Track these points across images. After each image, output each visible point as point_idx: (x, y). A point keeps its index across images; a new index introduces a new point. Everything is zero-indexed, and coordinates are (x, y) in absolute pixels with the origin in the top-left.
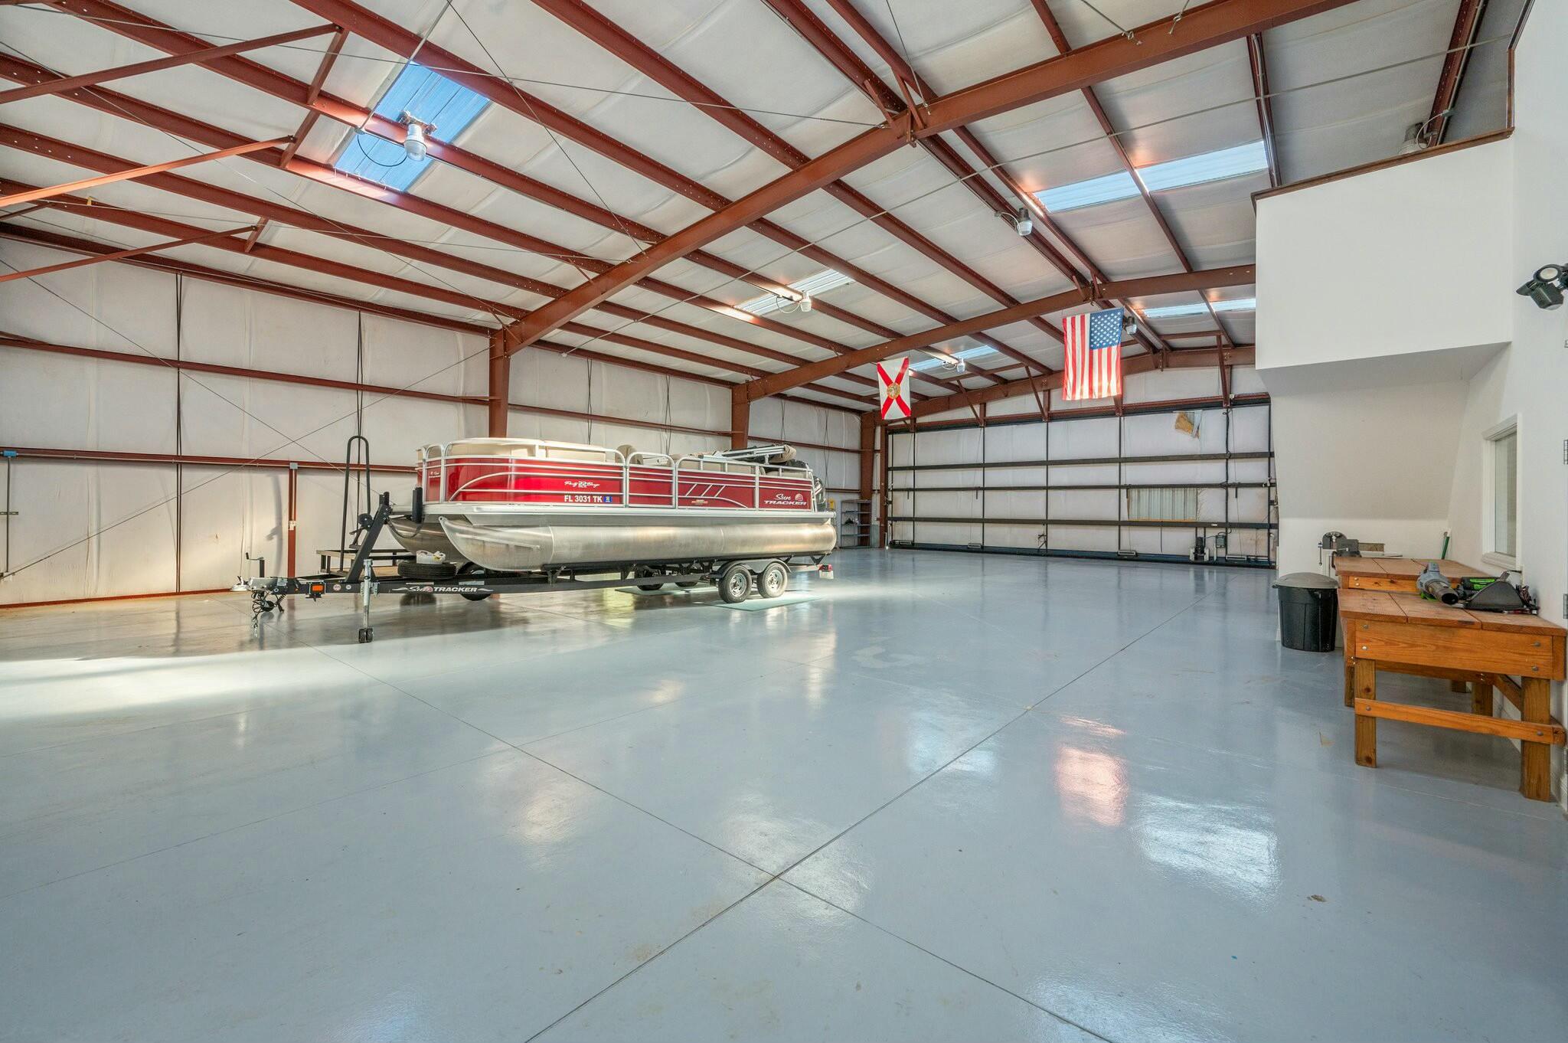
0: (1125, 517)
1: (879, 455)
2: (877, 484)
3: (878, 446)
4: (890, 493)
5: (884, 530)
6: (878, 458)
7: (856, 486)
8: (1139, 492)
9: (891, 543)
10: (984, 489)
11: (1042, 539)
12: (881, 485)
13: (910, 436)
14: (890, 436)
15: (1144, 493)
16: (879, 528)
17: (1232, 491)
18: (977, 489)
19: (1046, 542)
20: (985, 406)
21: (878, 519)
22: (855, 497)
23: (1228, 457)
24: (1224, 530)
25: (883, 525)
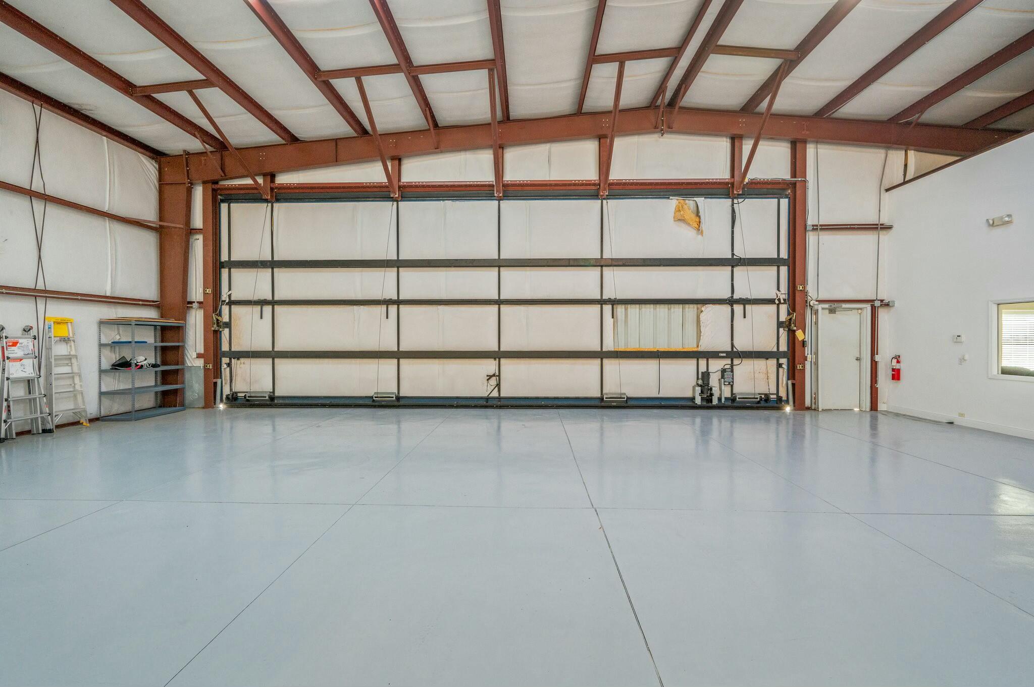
0: (609, 346)
1: (200, 237)
2: (197, 290)
3: (198, 221)
4: (225, 309)
5: (213, 372)
6: (198, 245)
7: (151, 292)
8: (626, 309)
9: (227, 398)
10: (398, 302)
11: (493, 381)
12: (205, 294)
13: (262, 209)
14: (224, 207)
15: (633, 310)
16: (201, 374)
17: (738, 308)
18: (388, 302)
19: (498, 385)
20: (400, 165)
21: (199, 356)
22: (151, 314)
23: (734, 262)
24: (729, 361)
25: (210, 366)
